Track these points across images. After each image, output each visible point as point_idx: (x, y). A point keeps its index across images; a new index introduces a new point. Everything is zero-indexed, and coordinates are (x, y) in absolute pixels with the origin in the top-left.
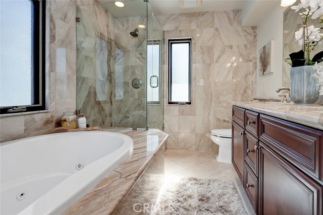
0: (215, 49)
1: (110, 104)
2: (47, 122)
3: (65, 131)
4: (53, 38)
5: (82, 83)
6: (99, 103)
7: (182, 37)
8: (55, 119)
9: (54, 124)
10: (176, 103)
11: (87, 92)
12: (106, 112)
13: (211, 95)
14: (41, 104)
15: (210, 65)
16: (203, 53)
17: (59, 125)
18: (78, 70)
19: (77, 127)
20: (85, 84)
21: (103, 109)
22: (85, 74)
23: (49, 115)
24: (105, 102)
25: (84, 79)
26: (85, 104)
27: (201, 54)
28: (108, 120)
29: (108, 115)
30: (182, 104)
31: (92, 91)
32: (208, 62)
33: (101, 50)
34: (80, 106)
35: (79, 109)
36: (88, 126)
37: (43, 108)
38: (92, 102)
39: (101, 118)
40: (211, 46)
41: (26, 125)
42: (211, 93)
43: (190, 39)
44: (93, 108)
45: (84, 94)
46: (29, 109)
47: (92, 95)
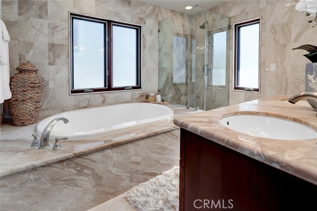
0: (292, 25)
1: (185, 86)
2: (142, 96)
3: (148, 102)
4: (145, 47)
5: (163, 71)
6: (175, 85)
7: (249, 19)
8: (145, 94)
9: (145, 97)
10: (243, 89)
11: (166, 78)
12: (182, 92)
13: (287, 83)
14: (139, 86)
15: (285, 45)
16: (275, 33)
17: (146, 98)
18: (159, 64)
19: (156, 100)
20: (164, 72)
21: (179, 90)
22: (164, 65)
23: (143, 92)
24: (181, 84)
25: (164, 68)
26: (165, 86)
27: (273, 33)
28: (183, 99)
29: (184, 94)
30: (249, 90)
31: (169, 76)
32: (282, 43)
33: (177, 46)
34: (161, 87)
35: (160, 89)
36: (163, 101)
37: (140, 87)
38: (170, 84)
39: (177, 96)
40: (287, 23)
41: (131, 96)
42: (286, 80)
43: (259, 20)
44: (170, 88)
45: (164, 78)
46: (134, 88)
47: (170, 79)
